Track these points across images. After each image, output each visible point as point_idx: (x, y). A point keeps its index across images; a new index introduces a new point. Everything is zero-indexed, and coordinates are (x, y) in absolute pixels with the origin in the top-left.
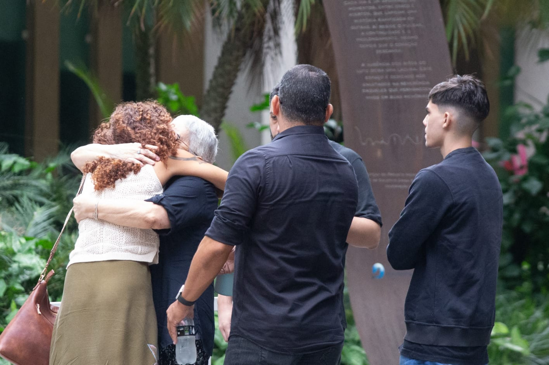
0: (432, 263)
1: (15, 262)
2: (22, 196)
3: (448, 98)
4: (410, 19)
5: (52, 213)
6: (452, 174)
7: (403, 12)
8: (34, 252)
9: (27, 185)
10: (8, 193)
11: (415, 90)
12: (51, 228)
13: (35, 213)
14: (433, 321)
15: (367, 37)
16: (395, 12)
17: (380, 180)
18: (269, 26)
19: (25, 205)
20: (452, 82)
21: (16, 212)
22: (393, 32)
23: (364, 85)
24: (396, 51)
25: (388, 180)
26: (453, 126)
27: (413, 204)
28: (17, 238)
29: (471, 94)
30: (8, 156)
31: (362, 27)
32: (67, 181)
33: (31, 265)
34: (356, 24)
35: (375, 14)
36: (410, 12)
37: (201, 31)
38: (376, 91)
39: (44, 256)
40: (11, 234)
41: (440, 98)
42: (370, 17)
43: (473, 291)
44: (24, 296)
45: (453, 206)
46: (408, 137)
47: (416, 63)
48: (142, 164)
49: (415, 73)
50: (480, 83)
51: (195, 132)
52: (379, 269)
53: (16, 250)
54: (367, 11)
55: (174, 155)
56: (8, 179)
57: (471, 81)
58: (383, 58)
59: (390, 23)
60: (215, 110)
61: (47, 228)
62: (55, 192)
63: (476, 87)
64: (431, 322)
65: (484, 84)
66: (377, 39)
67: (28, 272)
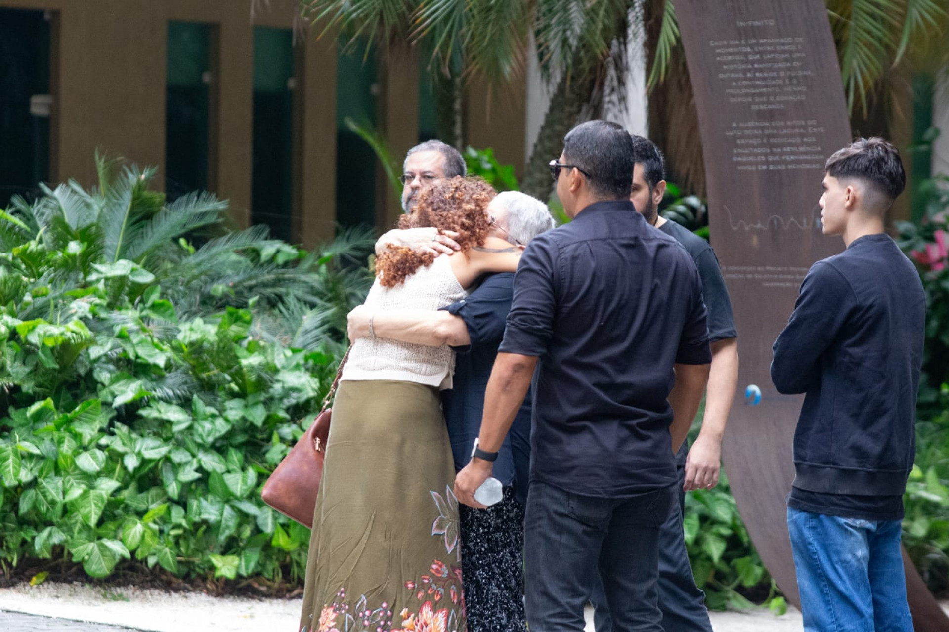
0: (828, 384)
1: (278, 381)
2: (287, 294)
3: (850, 168)
4: (796, 64)
5: (326, 317)
6: (855, 267)
7: (787, 55)
8: (303, 369)
9: (294, 281)
10: (269, 291)
11: (801, 157)
12: (326, 337)
13: (305, 317)
14: (829, 461)
15: (740, 88)
16: (777, 56)
17: (756, 276)
18: (612, 72)
19: (291, 307)
20: (856, 148)
21: (280, 316)
22: (773, 82)
23: (735, 151)
24: (778, 106)
25: (765, 276)
26: (858, 204)
27: (804, 307)
28: (281, 350)
29: (880, 161)
30: (269, 242)
31: (733, 75)
32: (346, 275)
33: (299, 386)
34: (725, 72)
35: (751, 58)
36: (795, 56)
37: (522, 79)
38: (751, 158)
39: (316, 374)
40: (273, 345)
41: (839, 168)
42: (742, 62)
43: (883, 422)
44: (289, 427)
45: (856, 310)
46: (792, 219)
47: (803, 123)
48: (436, 253)
49: (802, 136)
50: (892, 148)
51: (516, 212)
52: (754, 393)
53: (279, 366)
54: (740, 53)
55: (481, 245)
56: (269, 273)
57: (879, 145)
58: (761, 115)
59: (771, 70)
60: (541, 184)
61: (321, 336)
62: (331, 290)
63: (886, 152)
64: (827, 463)
65: (897, 149)
66: (752, 91)
67: (295, 395)
